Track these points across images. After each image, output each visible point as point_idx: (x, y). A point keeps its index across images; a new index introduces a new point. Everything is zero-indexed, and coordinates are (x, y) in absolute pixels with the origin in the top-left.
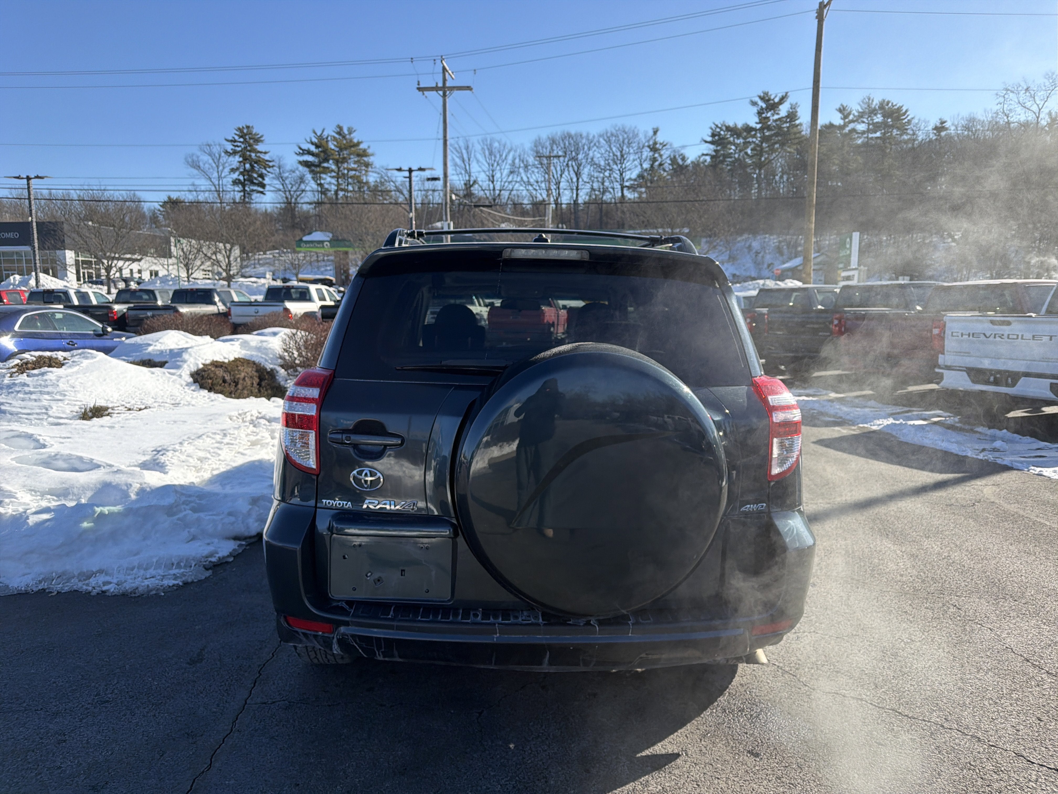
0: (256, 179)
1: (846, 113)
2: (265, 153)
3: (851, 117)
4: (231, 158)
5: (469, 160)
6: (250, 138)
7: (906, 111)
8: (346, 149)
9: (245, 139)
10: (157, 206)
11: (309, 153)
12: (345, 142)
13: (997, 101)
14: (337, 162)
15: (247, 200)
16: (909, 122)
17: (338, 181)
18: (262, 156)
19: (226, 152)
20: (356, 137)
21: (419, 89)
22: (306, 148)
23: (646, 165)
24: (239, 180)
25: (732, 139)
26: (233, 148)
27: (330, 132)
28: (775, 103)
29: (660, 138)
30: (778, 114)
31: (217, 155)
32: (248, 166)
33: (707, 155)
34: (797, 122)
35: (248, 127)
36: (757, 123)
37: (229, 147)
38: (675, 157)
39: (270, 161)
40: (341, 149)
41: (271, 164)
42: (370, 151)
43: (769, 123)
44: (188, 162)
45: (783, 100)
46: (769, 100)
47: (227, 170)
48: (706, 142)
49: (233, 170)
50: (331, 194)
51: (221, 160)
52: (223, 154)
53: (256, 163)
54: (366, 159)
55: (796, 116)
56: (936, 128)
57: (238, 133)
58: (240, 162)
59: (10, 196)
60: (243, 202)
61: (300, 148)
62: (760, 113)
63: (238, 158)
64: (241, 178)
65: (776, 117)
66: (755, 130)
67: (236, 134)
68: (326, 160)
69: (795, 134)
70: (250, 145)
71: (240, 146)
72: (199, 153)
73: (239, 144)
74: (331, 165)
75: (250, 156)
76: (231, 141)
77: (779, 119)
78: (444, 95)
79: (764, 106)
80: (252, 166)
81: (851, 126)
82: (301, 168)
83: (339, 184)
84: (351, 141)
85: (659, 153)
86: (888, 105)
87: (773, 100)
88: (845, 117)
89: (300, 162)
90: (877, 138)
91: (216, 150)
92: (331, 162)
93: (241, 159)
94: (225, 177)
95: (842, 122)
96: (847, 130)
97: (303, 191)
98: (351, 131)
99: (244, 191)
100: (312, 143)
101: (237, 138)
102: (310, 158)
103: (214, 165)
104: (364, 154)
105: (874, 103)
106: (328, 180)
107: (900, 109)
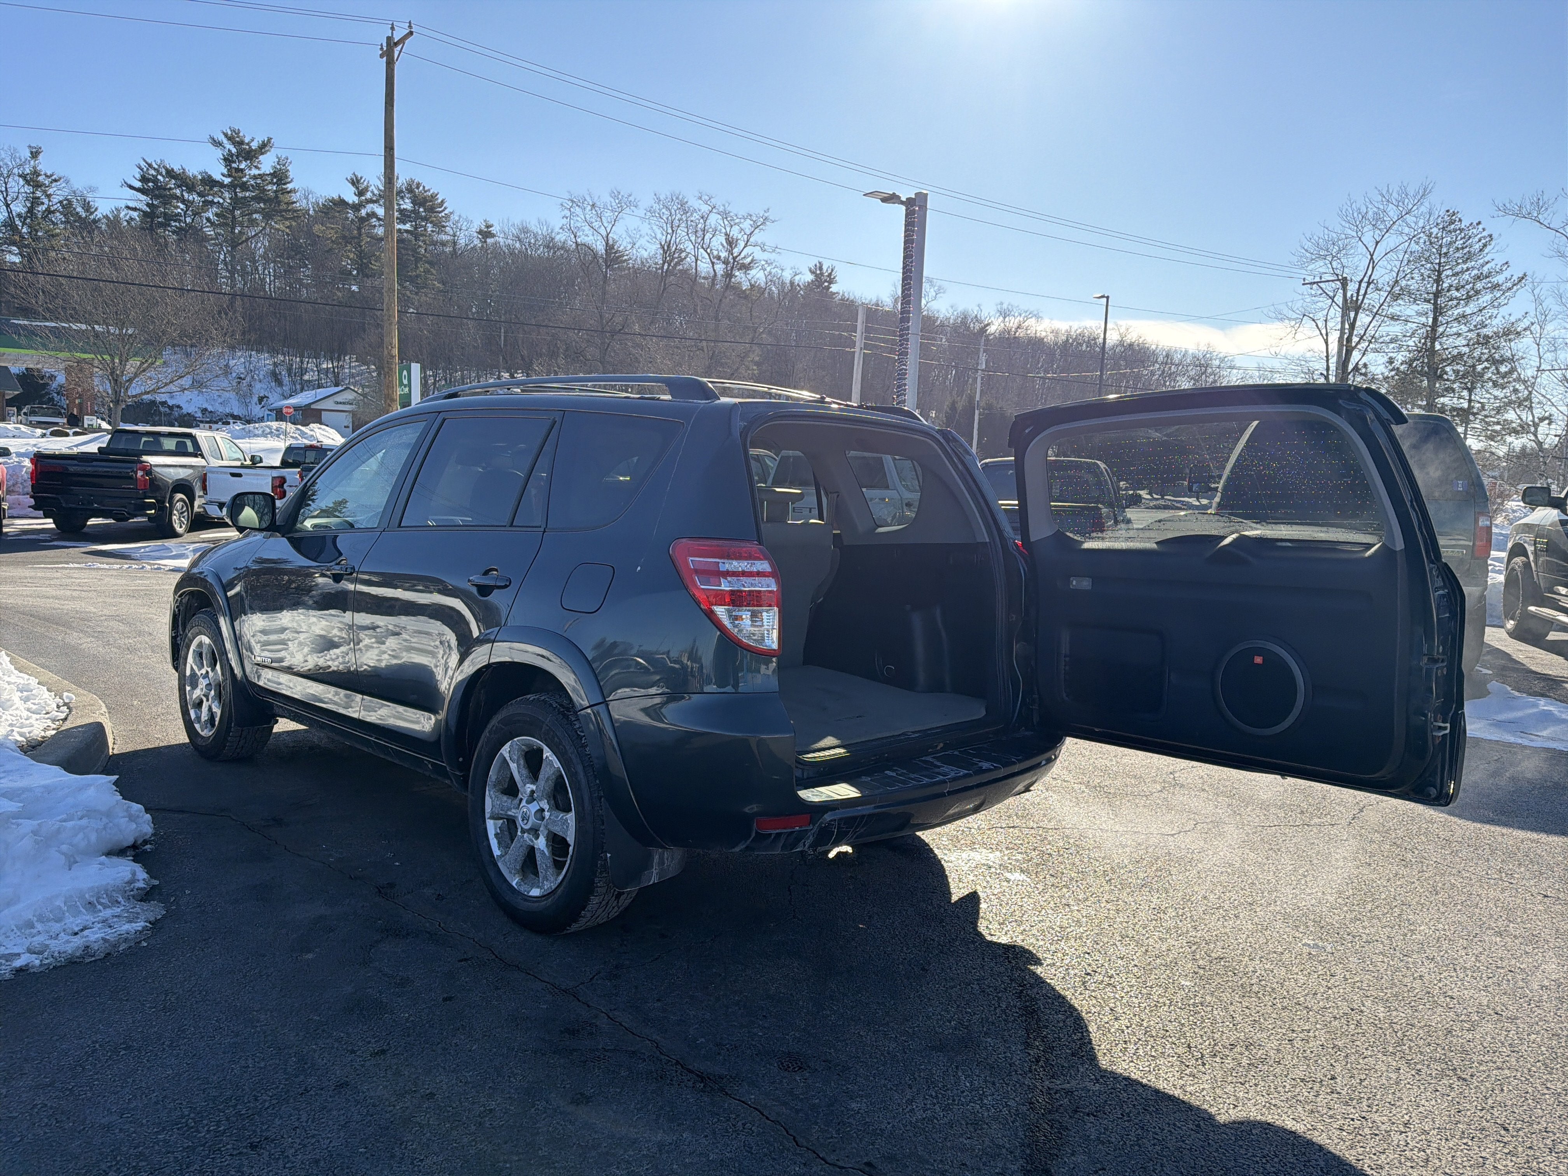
1: (362, 187)
3: (369, 195)
7: (443, 202)
13: (563, 213)
16: (447, 217)
23: (19, 208)
25: (178, 192)
28: (251, 150)
29: (44, 165)
30: (256, 167)
33: (135, 209)
34: (290, 186)
36: (223, 175)
38: (70, 202)
43: (245, 179)
45: (264, 147)
46: (242, 143)
48: (131, 187)
55: (287, 177)
56: (480, 232)
62: (228, 160)
65: (255, 172)
66: (221, 185)
69: (288, 204)
77: (261, 176)
79: (234, 150)
81: (370, 207)
85: (45, 192)
86: (418, 188)
87: (248, 144)
88: (360, 193)
90: (407, 231)
95: (356, 199)
96: (363, 212)
105: (400, 181)
107: (434, 197)
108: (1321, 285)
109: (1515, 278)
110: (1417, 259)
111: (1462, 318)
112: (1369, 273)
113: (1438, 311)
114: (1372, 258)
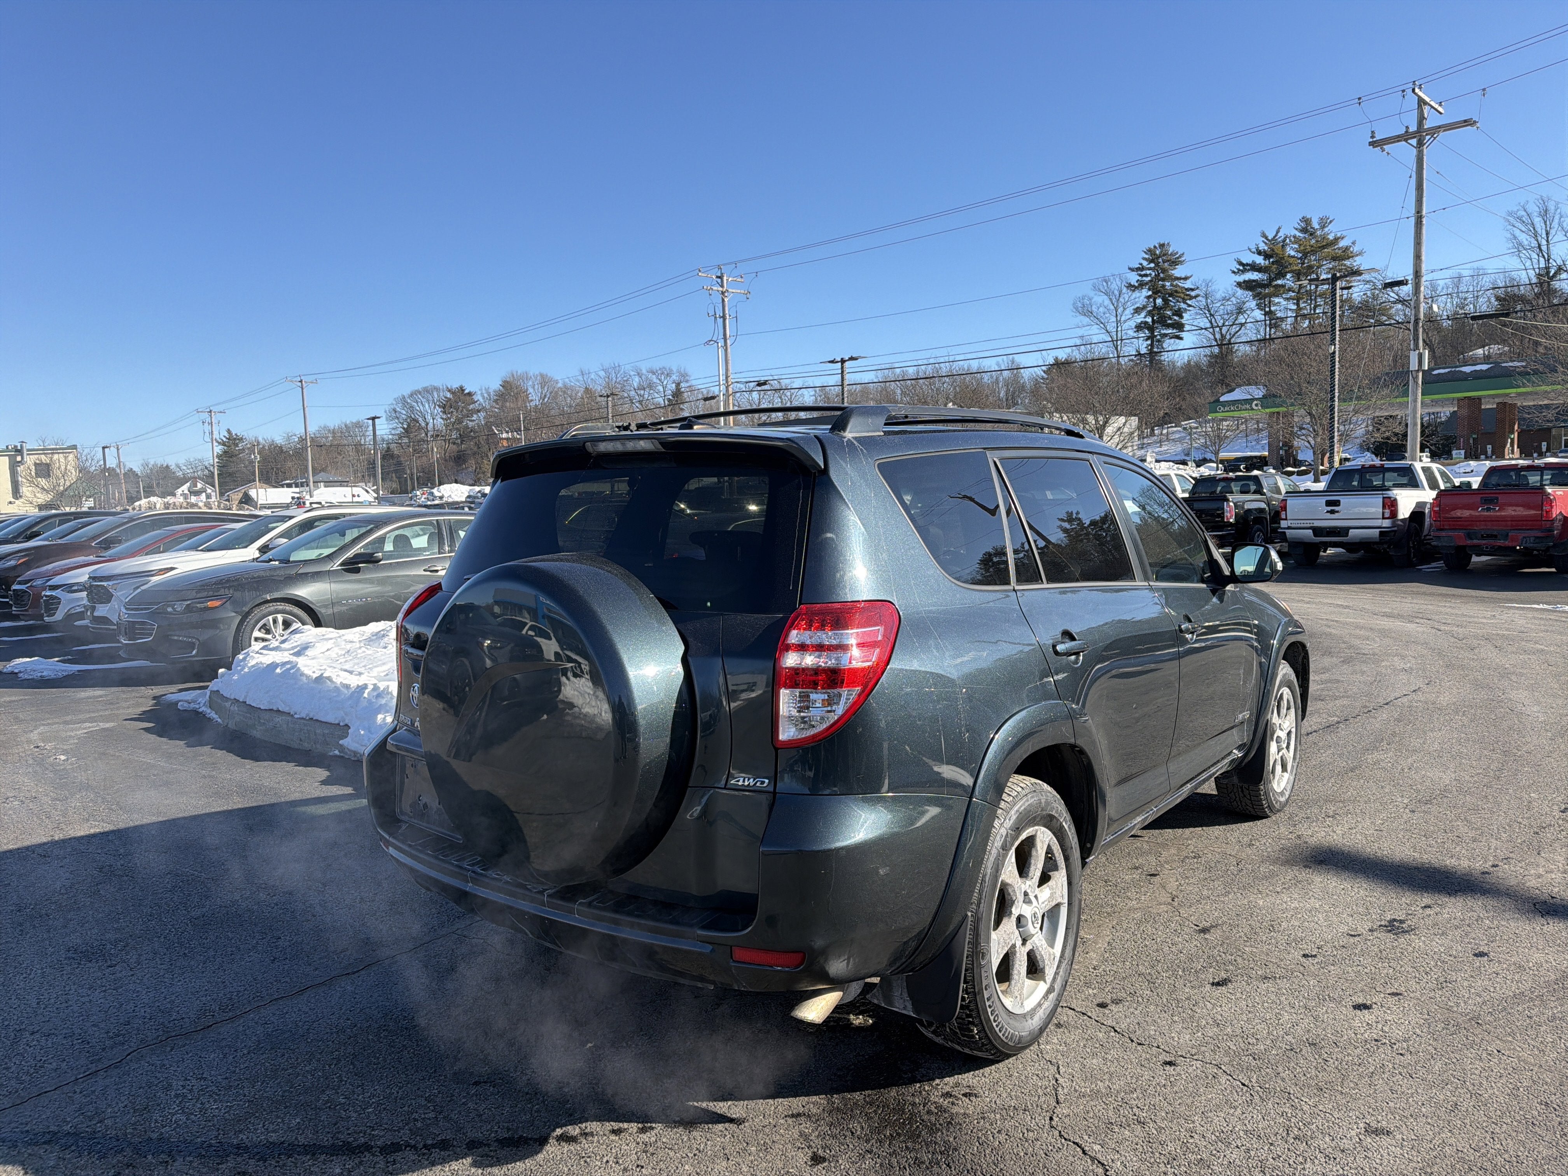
0: (1170, 319)
2: (1186, 278)
4: (1136, 294)
5: (1547, 234)
6: (1164, 262)
8: (1314, 252)
9: (1157, 264)
10: (1039, 372)
11: (1254, 267)
12: (1313, 241)
14: (1298, 275)
15: (1155, 350)
17: (1298, 304)
18: (1181, 284)
19: (1130, 287)
20: (1332, 232)
21: (1373, 144)
22: (1250, 262)
24: (1146, 323)
26: (1140, 278)
27: (1290, 229)
31: (1117, 293)
32: (1159, 301)
35: (1162, 246)
37: (1134, 278)
39: (1192, 290)
40: (1305, 254)
41: (1193, 294)
42: (1356, 249)
44: (1076, 309)
47: (1129, 311)
49: (1137, 311)
50: (1287, 326)
51: (1121, 300)
52: (1125, 290)
53: (1171, 295)
54: (1347, 263)
57: (1147, 256)
58: (1148, 297)
59: (875, 380)
60: (1152, 353)
61: (1241, 263)
63: (1146, 292)
64: (1149, 320)
67: (1144, 259)
68: (1281, 275)
70: (1164, 271)
71: (1150, 274)
72: (1092, 294)
73: (1148, 272)
74: (1288, 281)
75: (1164, 286)
76: (1138, 269)
78: (1420, 144)
80: (1165, 301)
82: (1240, 292)
83: (1299, 308)
84: (1324, 238)
89: (1239, 284)
91: (1115, 285)
92: (1289, 276)
93: (1150, 293)
94: (1125, 321)
97: (1242, 325)
98: (1324, 223)
99: (1151, 337)
100: (1259, 253)
101: (1145, 263)
102: (1254, 276)
103: (1112, 307)
104: (1346, 254)
106: (1283, 306)
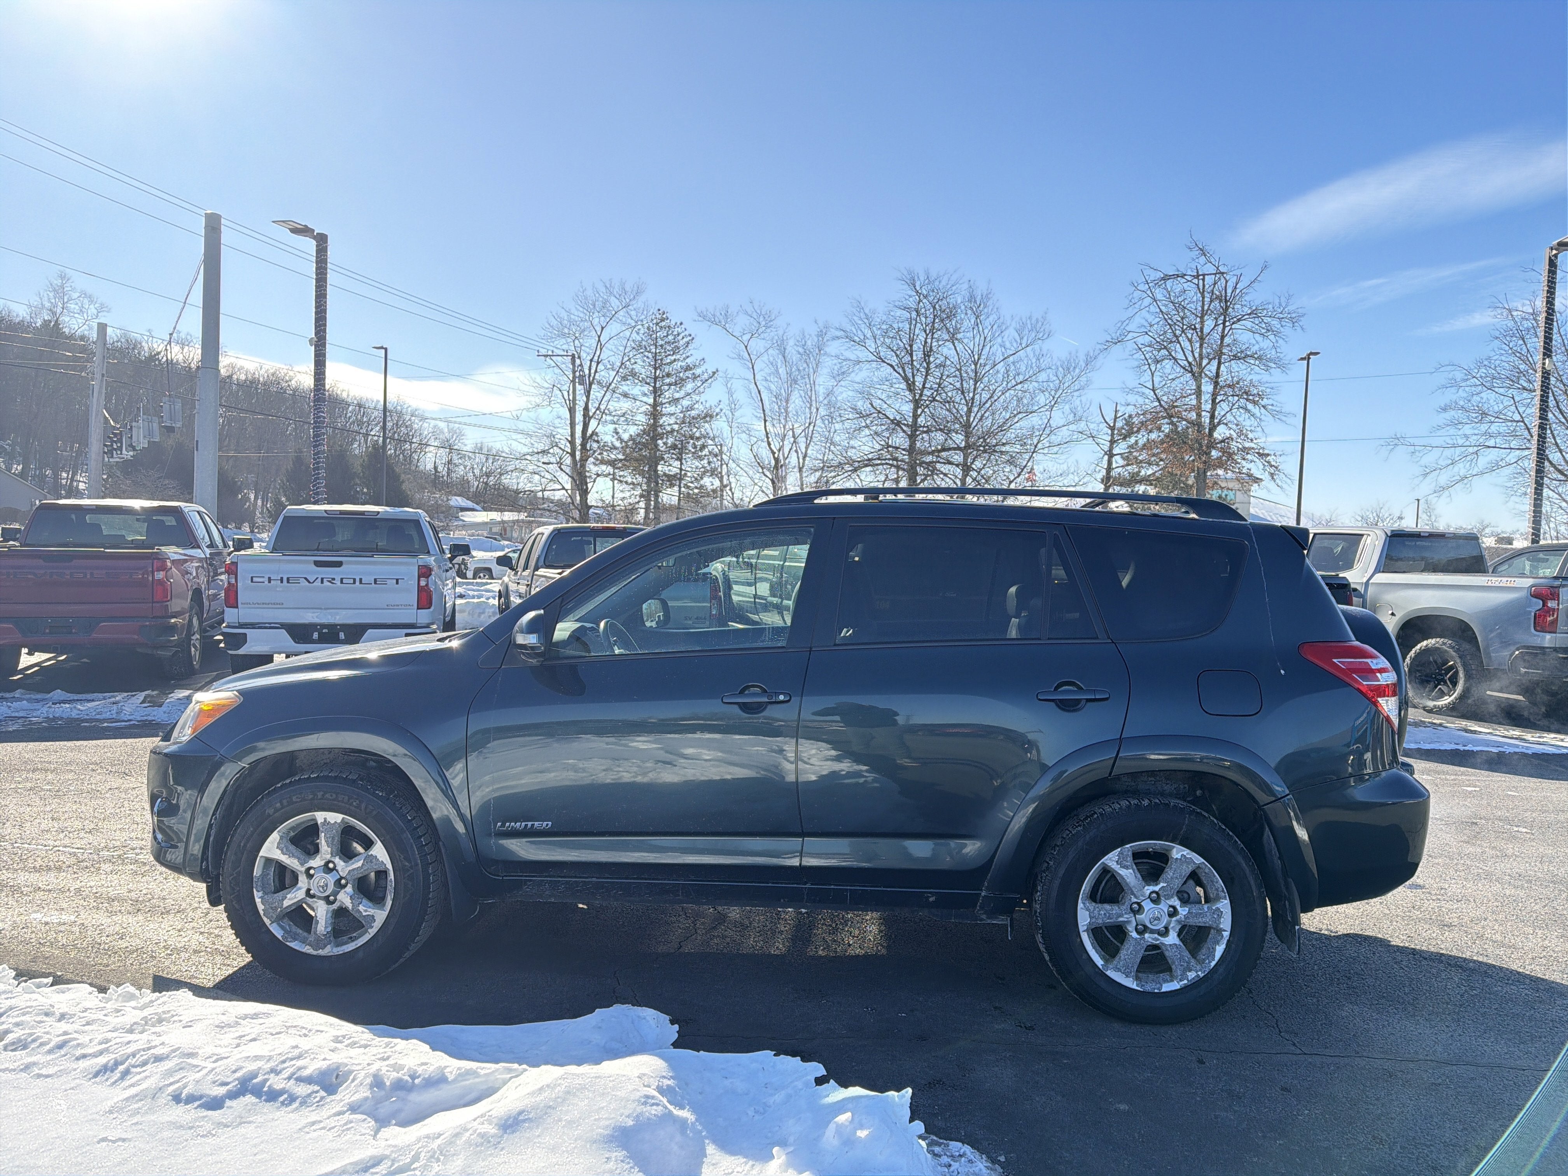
108: (554, 358)
109: (710, 372)
110: (639, 347)
111: (676, 401)
112: (598, 353)
113: (656, 392)
114: (599, 340)
